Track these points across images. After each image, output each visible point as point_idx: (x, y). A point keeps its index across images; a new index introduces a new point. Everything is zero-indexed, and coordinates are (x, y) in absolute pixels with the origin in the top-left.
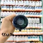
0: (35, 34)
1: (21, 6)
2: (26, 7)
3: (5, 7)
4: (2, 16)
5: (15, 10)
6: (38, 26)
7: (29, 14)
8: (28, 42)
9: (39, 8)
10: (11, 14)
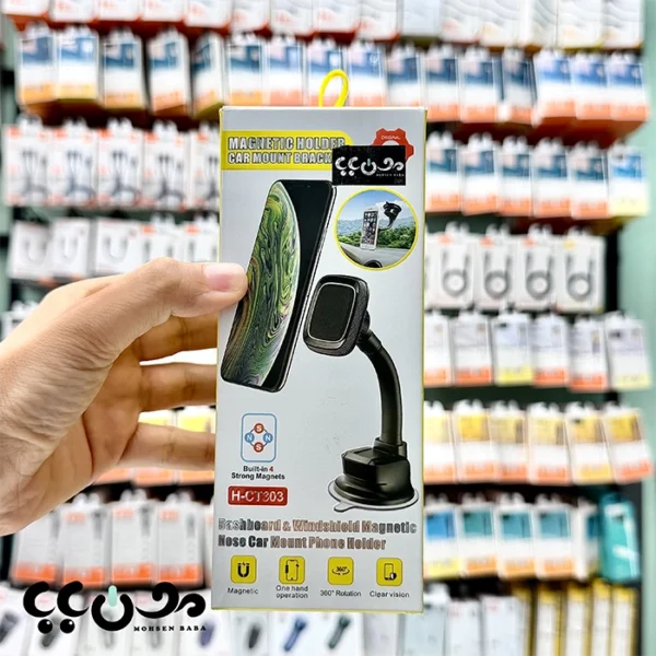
1: (323, 36)
2: (399, 56)
3: (77, 55)
4: (29, 187)
6: (573, 353)
7: (449, 166)
9: (595, 77)
10: (164, 159)
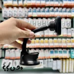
0: (62, 47)
4: (5, 15)
5: (28, 4)
6: (67, 33)
7: (53, 11)
8: (50, 59)
10: (20, 11)
